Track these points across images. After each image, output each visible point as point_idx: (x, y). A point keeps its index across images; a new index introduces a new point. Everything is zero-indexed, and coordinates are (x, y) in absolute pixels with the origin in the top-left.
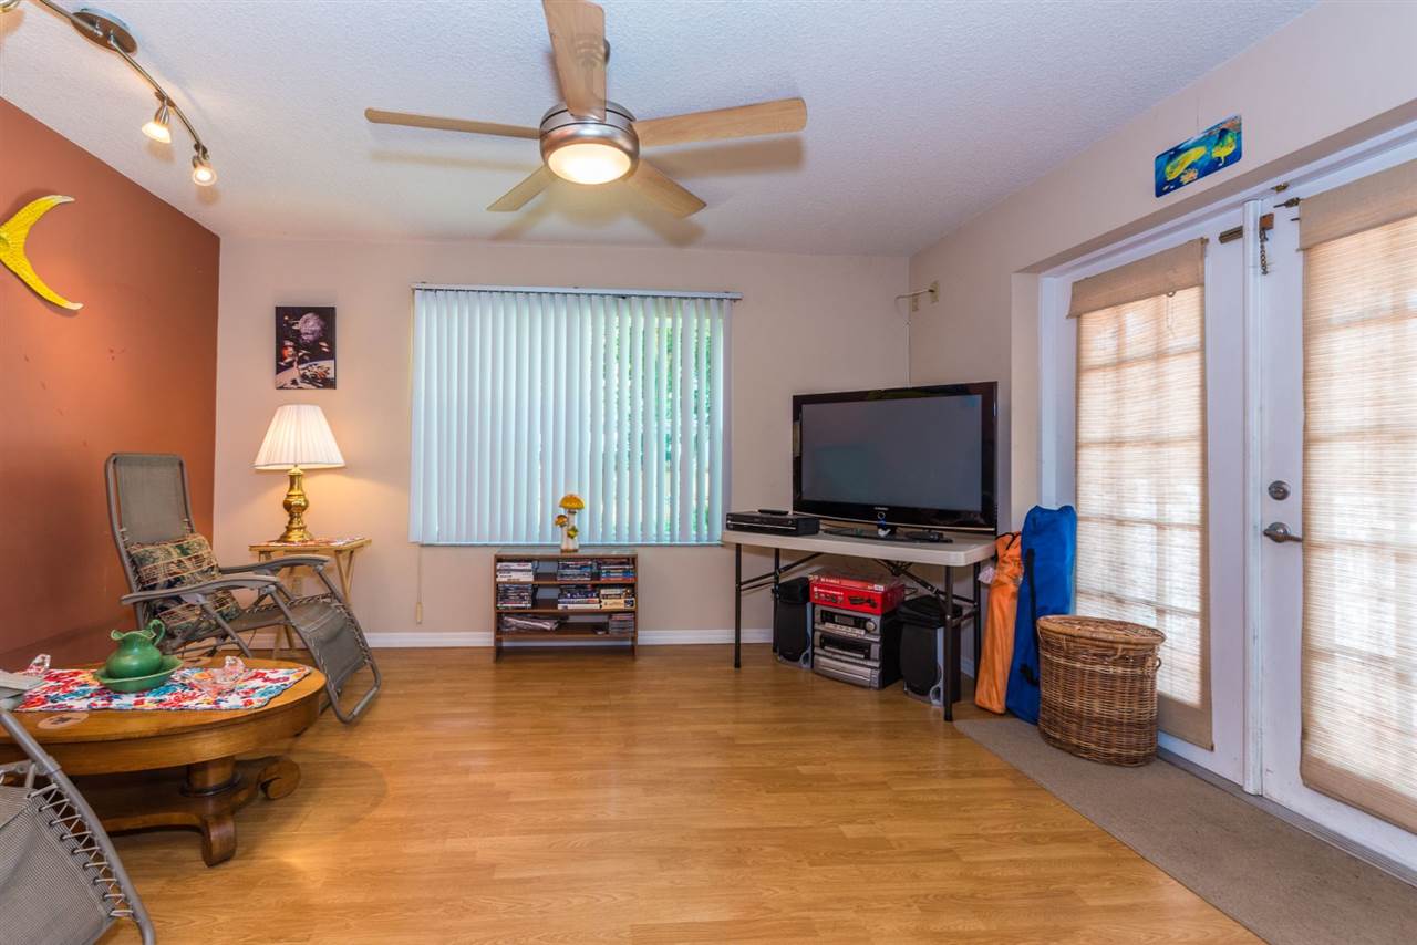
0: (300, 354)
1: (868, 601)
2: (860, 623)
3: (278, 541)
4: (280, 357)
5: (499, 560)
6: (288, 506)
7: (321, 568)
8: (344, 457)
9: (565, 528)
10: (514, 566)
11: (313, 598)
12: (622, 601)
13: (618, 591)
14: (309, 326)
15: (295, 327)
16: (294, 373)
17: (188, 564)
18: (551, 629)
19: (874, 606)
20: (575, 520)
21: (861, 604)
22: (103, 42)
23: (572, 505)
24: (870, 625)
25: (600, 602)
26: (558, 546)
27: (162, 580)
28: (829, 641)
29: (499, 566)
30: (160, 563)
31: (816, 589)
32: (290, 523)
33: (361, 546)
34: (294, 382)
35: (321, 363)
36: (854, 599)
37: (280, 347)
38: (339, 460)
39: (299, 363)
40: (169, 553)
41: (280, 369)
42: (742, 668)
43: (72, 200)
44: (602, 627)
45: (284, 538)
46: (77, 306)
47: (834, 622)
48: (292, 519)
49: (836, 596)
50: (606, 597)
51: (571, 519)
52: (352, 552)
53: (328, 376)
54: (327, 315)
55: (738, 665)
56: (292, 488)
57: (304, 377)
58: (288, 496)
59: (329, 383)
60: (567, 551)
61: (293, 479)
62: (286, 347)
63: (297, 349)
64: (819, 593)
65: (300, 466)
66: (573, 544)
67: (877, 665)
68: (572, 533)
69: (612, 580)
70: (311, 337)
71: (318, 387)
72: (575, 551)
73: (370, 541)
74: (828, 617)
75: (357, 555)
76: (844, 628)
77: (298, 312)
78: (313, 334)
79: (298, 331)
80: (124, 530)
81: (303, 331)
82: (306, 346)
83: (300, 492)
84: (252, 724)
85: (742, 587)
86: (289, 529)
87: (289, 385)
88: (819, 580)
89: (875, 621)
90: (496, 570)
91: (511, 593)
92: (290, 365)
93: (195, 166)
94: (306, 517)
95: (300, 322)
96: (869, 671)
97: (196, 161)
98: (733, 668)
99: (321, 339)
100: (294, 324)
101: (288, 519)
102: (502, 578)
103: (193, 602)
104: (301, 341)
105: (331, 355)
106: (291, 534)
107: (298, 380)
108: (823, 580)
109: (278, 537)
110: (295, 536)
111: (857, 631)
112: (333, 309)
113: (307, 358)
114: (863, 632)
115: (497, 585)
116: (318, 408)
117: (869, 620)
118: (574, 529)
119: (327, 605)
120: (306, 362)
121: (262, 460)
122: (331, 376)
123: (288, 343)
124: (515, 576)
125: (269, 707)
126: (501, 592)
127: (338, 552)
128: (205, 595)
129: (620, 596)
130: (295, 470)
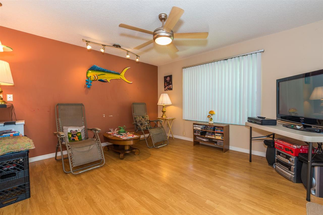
1: (291, 151)
2: (288, 157)
4: (165, 85)
5: (194, 124)
6: (162, 111)
7: (161, 122)
8: (172, 103)
9: (210, 118)
10: (197, 126)
11: (159, 127)
12: (220, 137)
13: (220, 135)
16: (166, 88)
17: (143, 119)
18: (206, 141)
19: (292, 152)
20: (212, 117)
21: (289, 151)
22: (117, 47)
23: (211, 113)
24: (291, 159)
25: (215, 137)
26: (208, 122)
27: (138, 121)
28: (279, 161)
29: (194, 125)
30: (138, 119)
31: (276, 143)
32: (163, 114)
33: (174, 119)
35: (170, 86)
36: (287, 149)
37: (165, 84)
39: (167, 86)
40: (140, 117)
41: (165, 87)
42: (252, 162)
43: (130, 68)
44: (216, 142)
45: (162, 117)
46: (132, 82)
47: (280, 155)
48: (163, 113)
49: (281, 147)
50: (217, 136)
51: (211, 116)
52: (172, 120)
53: (171, 88)
54: (171, 77)
55: (250, 161)
56: (163, 108)
57: (168, 88)
60: (210, 124)
64: (277, 145)
65: (165, 104)
66: (212, 122)
67: (293, 173)
68: (211, 120)
69: (218, 132)
70: (168, 81)
71: (170, 90)
72: (213, 124)
73: (175, 118)
74: (279, 153)
76: (283, 158)
77: (167, 77)
80: (134, 114)
82: (168, 83)
83: (165, 109)
85: (252, 139)
86: (163, 115)
88: (277, 141)
89: (293, 158)
90: (193, 127)
91: (197, 132)
92: (166, 86)
95: (167, 79)
96: (290, 175)
98: (249, 162)
99: (170, 81)
102: (195, 128)
105: (171, 84)
108: (278, 141)
110: (164, 117)
111: (287, 160)
112: (172, 75)
114: (289, 161)
115: (194, 130)
116: (167, 94)
117: (291, 157)
118: (212, 119)
121: (158, 103)
123: (166, 83)
124: (197, 128)
126: (195, 131)
129: (220, 136)
130: (164, 105)
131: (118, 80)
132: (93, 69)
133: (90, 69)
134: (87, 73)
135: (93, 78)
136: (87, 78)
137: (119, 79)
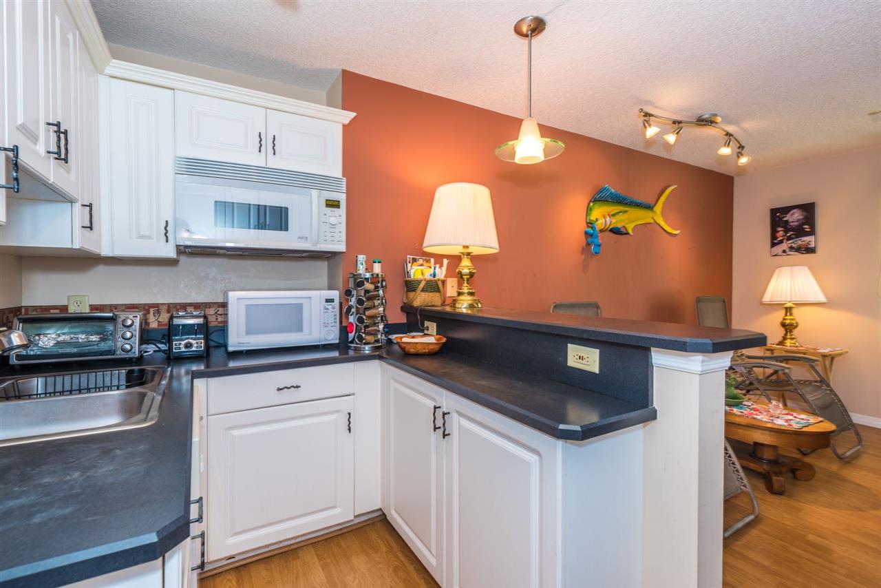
0: (788, 235)
3: (778, 345)
4: (774, 237)
6: (783, 325)
7: (812, 364)
8: (827, 298)
11: (808, 381)
14: (795, 217)
15: (785, 219)
16: (784, 246)
22: (707, 124)
32: (786, 334)
33: (841, 354)
34: (784, 251)
35: (804, 239)
37: (774, 232)
38: (822, 299)
39: (788, 240)
41: (773, 245)
43: (676, 186)
45: (781, 343)
46: (679, 231)
48: (787, 332)
52: (833, 358)
53: (810, 246)
54: (809, 210)
56: (786, 315)
57: (791, 248)
58: (784, 319)
59: (811, 251)
61: (788, 310)
62: (779, 231)
63: (786, 231)
65: (792, 302)
70: (796, 224)
71: (802, 253)
73: (847, 352)
75: (835, 360)
77: (786, 210)
78: (797, 221)
79: (787, 221)
81: (790, 221)
82: (793, 229)
83: (791, 317)
84: (793, 436)
86: (785, 338)
87: (780, 253)
92: (781, 242)
93: (738, 157)
94: (795, 332)
95: (788, 215)
97: (739, 155)
99: (804, 224)
100: (783, 217)
101: (784, 332)
103: (737, 370)
104: (789, 227)
105: (812, 233)
106: (786, 341)
107: (787, 250)
109: (777, 342)
110: (788, 342)
112: (814, 204)
113: (793, 236)
116: (806, 268)
119: (819, 387)
120: (792, 239)
121: (767, 298)
122: (812, 245)
123: (779, 229)
125: (805, 429)
127: (824, 356)
128: (745, 368)
130: (788, 305)
131: (648, 225)
132: (601, 198)
133: (595, 201)
134: (589, 210)
135: (600, 224)
136: (590, 224)
137: (650, 223)
